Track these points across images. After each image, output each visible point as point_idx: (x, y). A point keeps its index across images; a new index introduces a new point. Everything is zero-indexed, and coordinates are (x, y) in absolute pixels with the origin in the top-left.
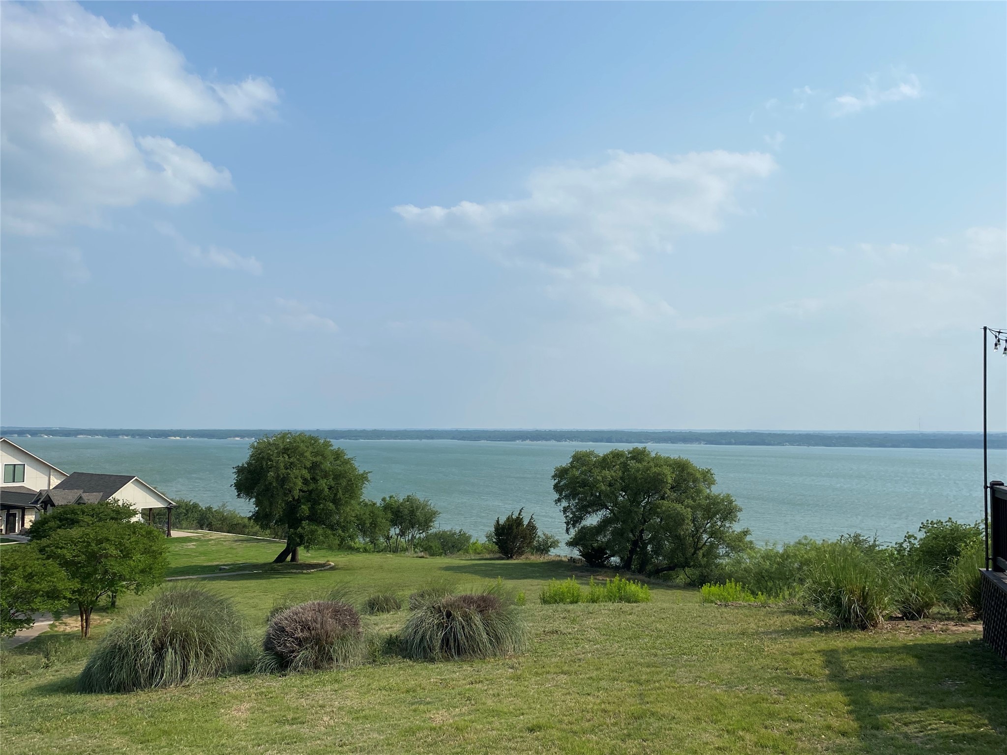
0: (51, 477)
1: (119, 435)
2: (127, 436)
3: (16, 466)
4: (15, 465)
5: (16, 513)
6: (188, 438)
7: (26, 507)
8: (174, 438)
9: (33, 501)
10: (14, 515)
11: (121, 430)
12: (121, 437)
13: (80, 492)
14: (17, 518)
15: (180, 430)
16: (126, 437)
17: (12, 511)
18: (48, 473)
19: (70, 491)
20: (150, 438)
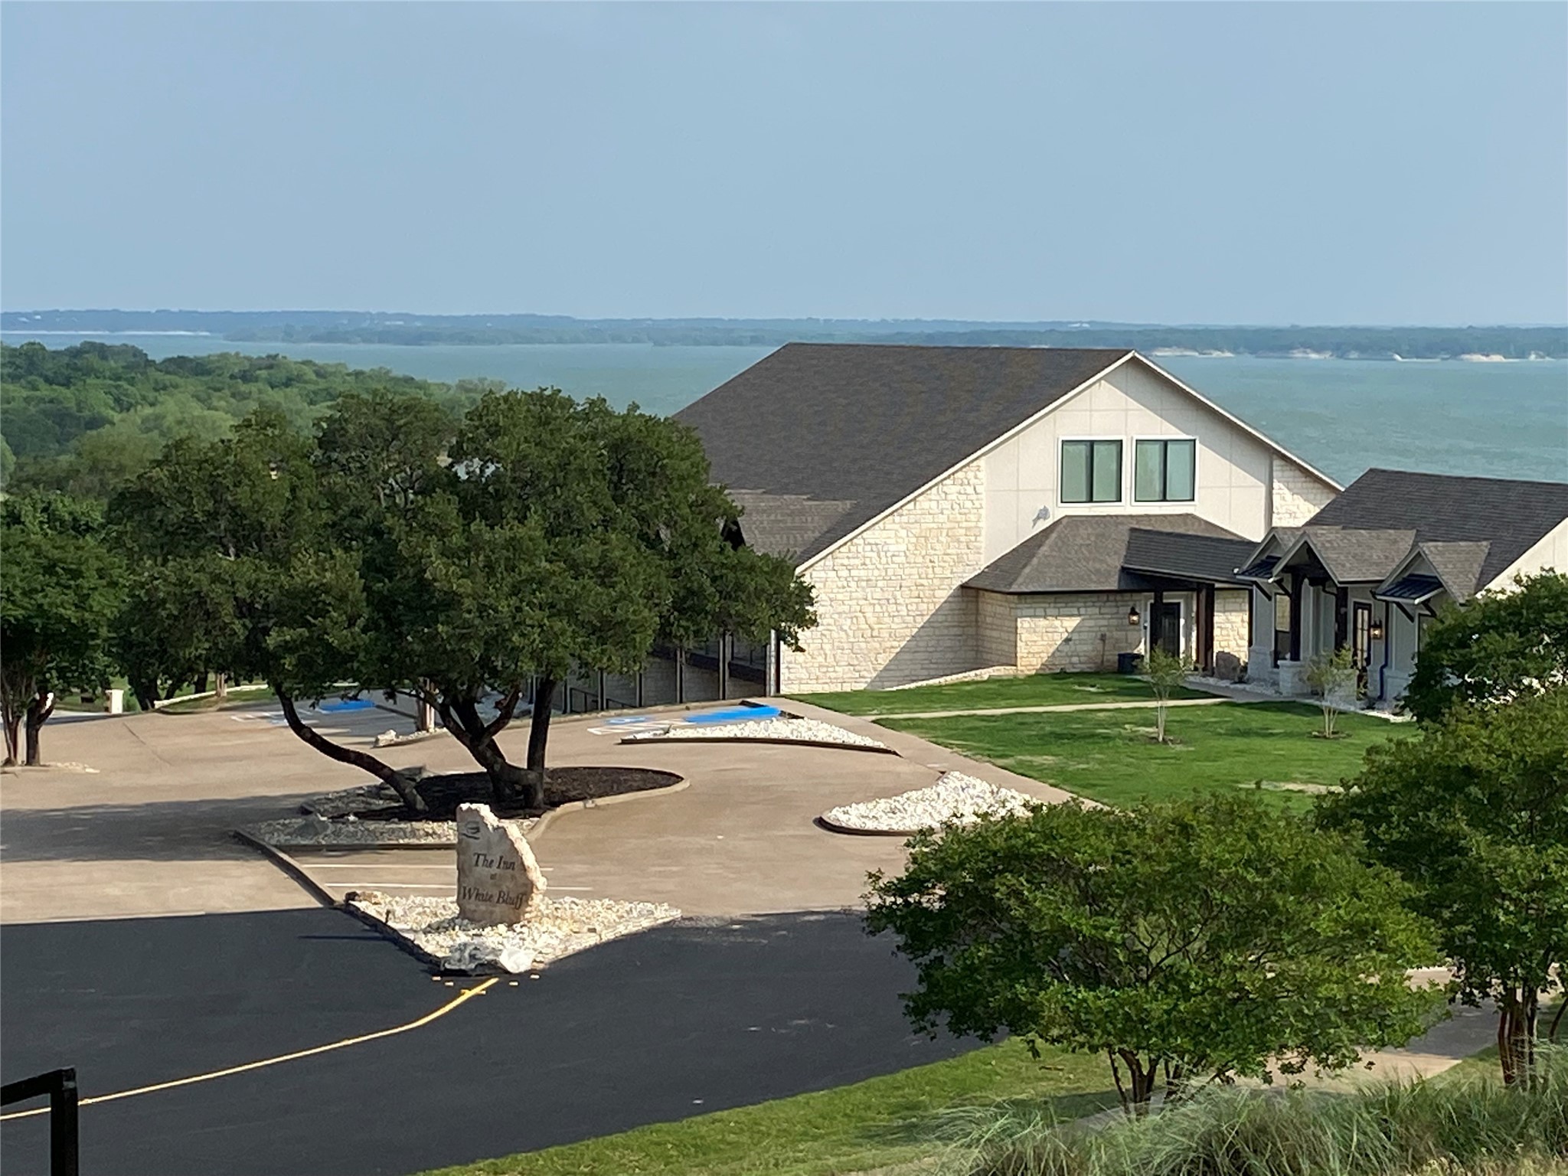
0: (1276, 485)
1: (1292, 347)
2: (1318, 351)
3: (1169, 446)
4: (1165, 443)
5: (1179, 604)
6: (1533, 357)
7: (1217, 585)
8: (1484, 359)
9: (1245, 567)
10: (1173, 611)
11: (1295, 330)
12: (1298, 354)
13: (1405, 540)
14: (1182, 621)
15: (1501, 328)
16: (1314, 356)
17: (1169, 598)
18: (1265, 471)
19: (1374, 533)
20: (1398, 357)
